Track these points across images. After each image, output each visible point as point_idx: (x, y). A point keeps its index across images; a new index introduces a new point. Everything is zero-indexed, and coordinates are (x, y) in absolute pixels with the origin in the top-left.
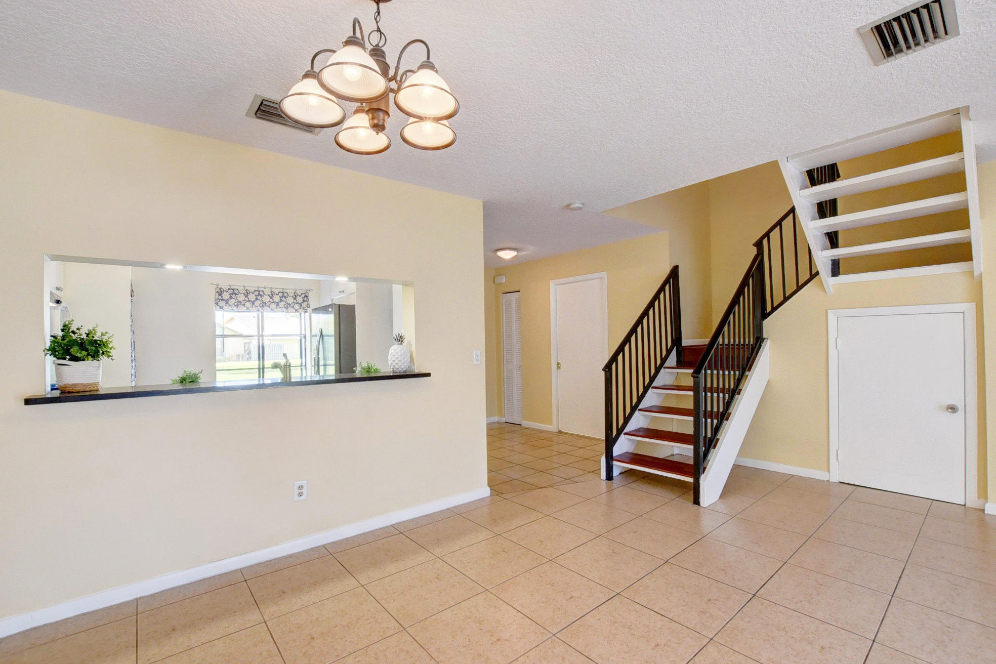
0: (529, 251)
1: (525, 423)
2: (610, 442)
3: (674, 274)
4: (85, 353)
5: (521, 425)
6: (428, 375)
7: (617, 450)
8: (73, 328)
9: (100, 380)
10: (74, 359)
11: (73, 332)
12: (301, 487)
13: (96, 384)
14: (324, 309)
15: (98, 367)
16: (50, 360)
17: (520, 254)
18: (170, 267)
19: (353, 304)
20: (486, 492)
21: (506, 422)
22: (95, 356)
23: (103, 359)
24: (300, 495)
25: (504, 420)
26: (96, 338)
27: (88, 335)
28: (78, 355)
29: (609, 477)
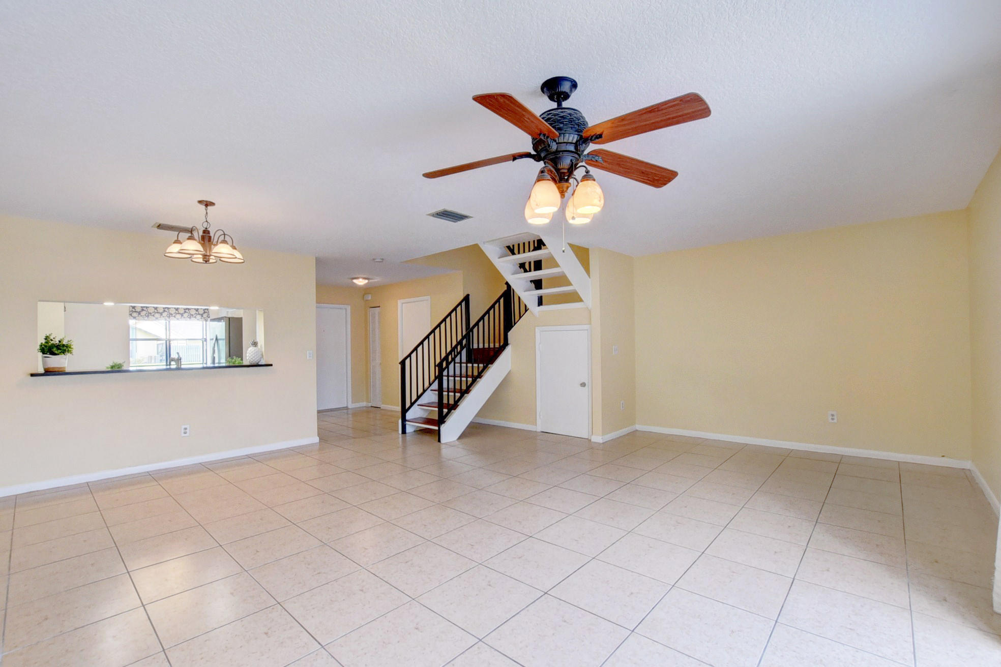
0: (377, 280)
1: (383, 406)
2: (404, 411)
3: (467, 299)
4: (60, 351)
5: (380, 408)
6: (271, 365)
7: (409, 415)
8: (52, 337)
9: (66, 366)
10: (53, 354)
11: (52, 340)
12: (186, 429)
13: (64, 368)
14: (219, 319)
15: (66, 359)
16: (40, 354)
17: (370, 281)
18: (106, 304)
19: (240, 317)
20: (316, 439)
21: (372, 407)
22: (64, 352)
23: (68, 355)
24: (185, 433)
25: (370, 405)
26: (64, 343)
27: (60, 342)
28: (56, 352)
29: (404, 432)
